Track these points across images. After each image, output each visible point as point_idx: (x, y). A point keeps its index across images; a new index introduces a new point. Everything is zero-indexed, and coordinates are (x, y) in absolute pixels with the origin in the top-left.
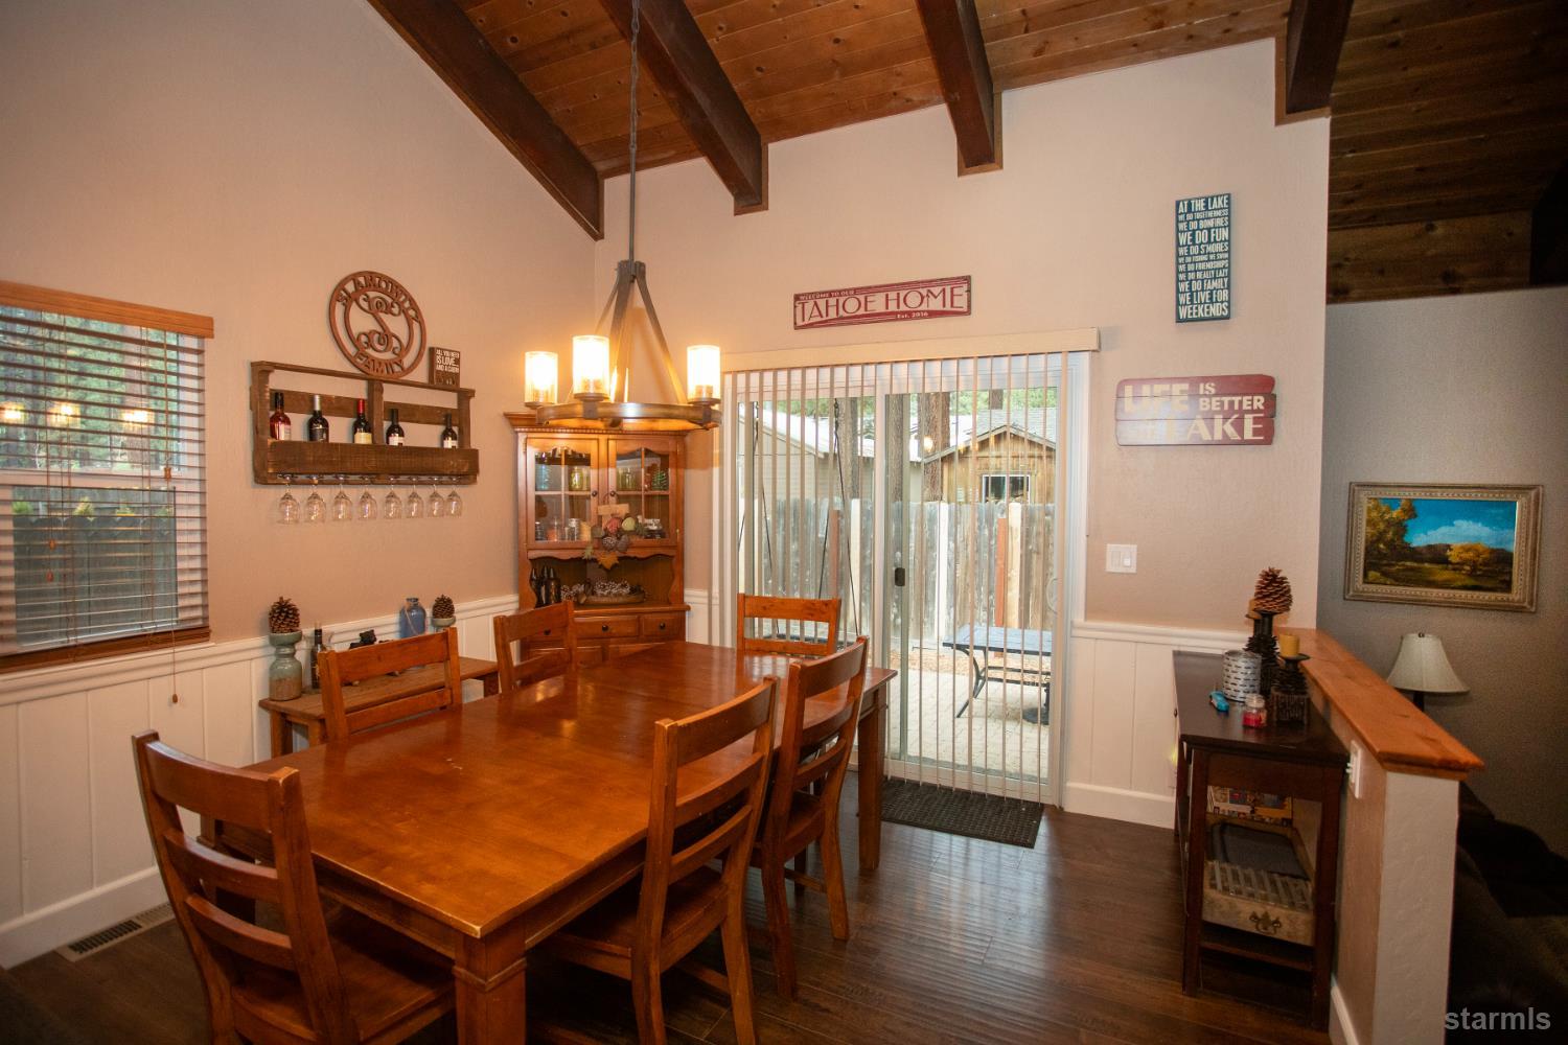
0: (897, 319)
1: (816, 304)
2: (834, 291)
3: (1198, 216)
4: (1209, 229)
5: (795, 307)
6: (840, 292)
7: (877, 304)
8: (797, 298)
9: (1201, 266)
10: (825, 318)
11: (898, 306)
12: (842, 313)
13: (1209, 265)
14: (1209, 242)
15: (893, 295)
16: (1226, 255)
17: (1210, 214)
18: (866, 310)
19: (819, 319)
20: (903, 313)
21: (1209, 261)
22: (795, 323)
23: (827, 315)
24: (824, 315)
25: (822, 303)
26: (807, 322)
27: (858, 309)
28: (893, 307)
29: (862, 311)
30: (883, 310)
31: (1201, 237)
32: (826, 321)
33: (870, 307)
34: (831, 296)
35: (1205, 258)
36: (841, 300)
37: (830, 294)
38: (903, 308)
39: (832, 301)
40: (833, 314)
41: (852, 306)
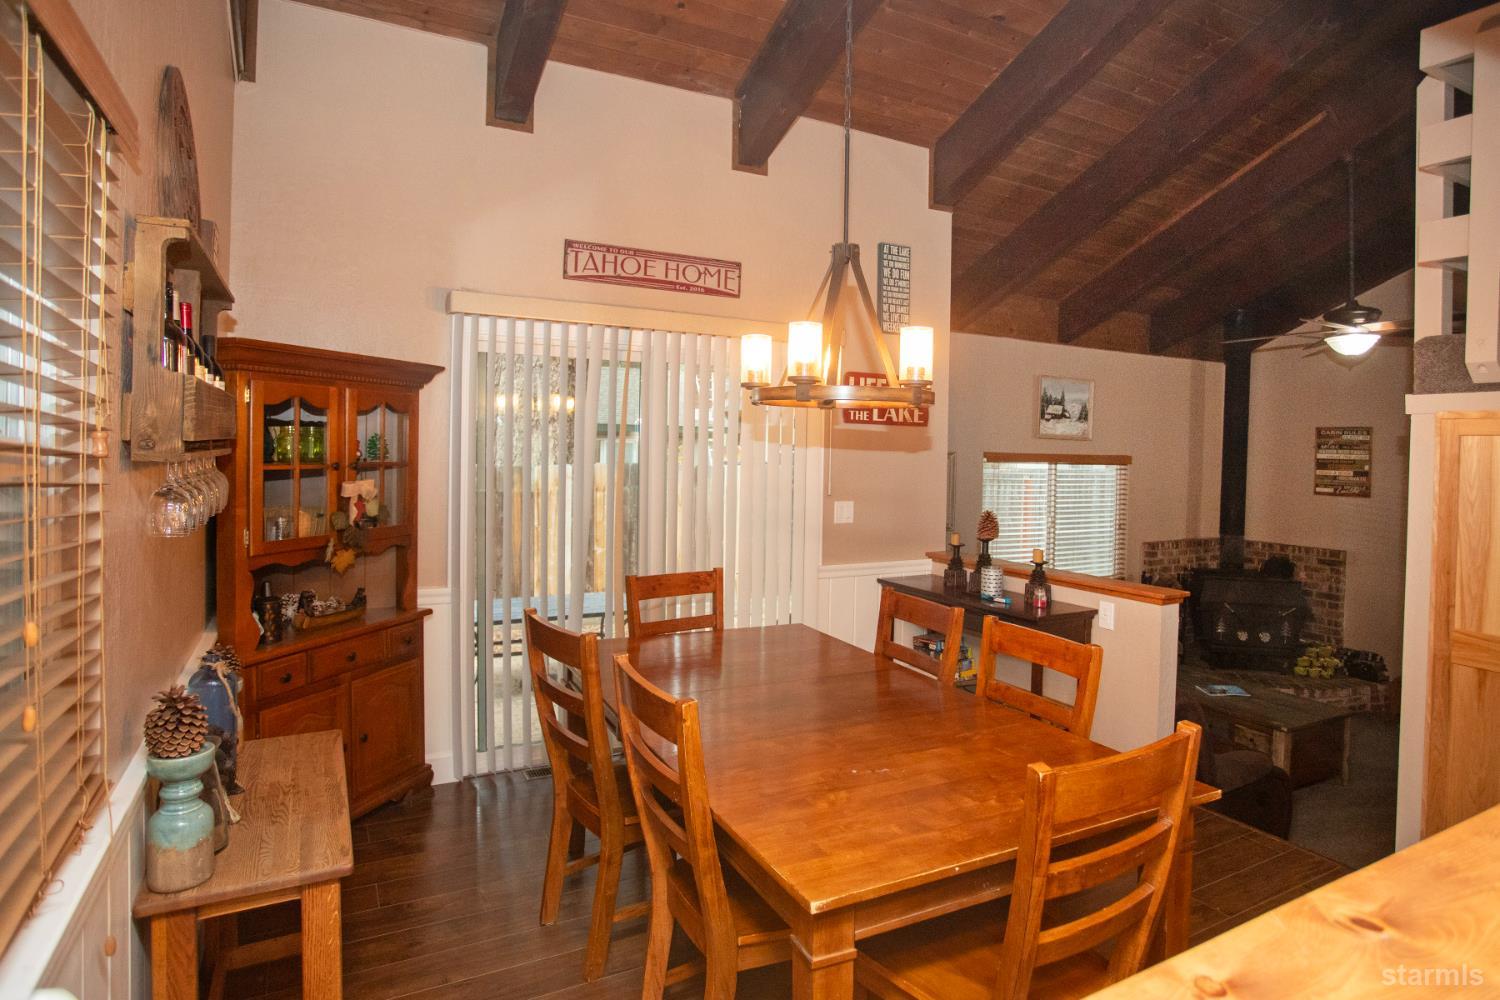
0: (675, 290)
1: (591, 256)
2: (613, 247)
3: (895, 258)
4: (900, 269)
5: (566, 253)
6: (619, 250)
7: (657, 270)
8: (569, 244)
9: (895, 295)
10: (601, 273)
11: (677, 278)
12: (619, 271)
13: (900, 295)
14: (900, 279)
15: (672, 265)
16: (907, 291)
17: (900, 259)
18: (645, 274)
19: (594, 273)
20: (682, 285)
21: (899, 292)
22: (565, 272)
23: (604, 271)
24: (600, 269)
25: (598, 257)
26: (579, 273)
27: (638, 271)
28: (672, 277)
29: (641, 275)
30: (663, 278)
31: (896, 274)
32: (600, 277)
33: (650, 271)
34: (608, 251)
35: (897, 289)
36: (620, 258)
37: (609, 248)
38: (682, 280)
39: (610, 257)
40: (609, 271)
41: (631, 266)
